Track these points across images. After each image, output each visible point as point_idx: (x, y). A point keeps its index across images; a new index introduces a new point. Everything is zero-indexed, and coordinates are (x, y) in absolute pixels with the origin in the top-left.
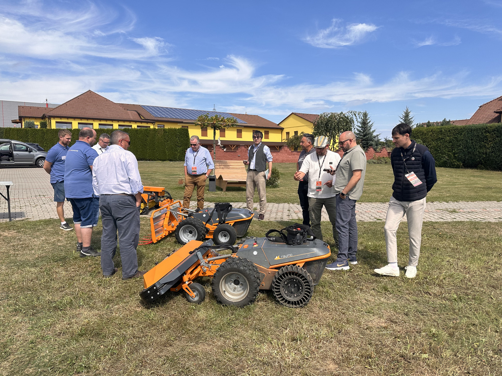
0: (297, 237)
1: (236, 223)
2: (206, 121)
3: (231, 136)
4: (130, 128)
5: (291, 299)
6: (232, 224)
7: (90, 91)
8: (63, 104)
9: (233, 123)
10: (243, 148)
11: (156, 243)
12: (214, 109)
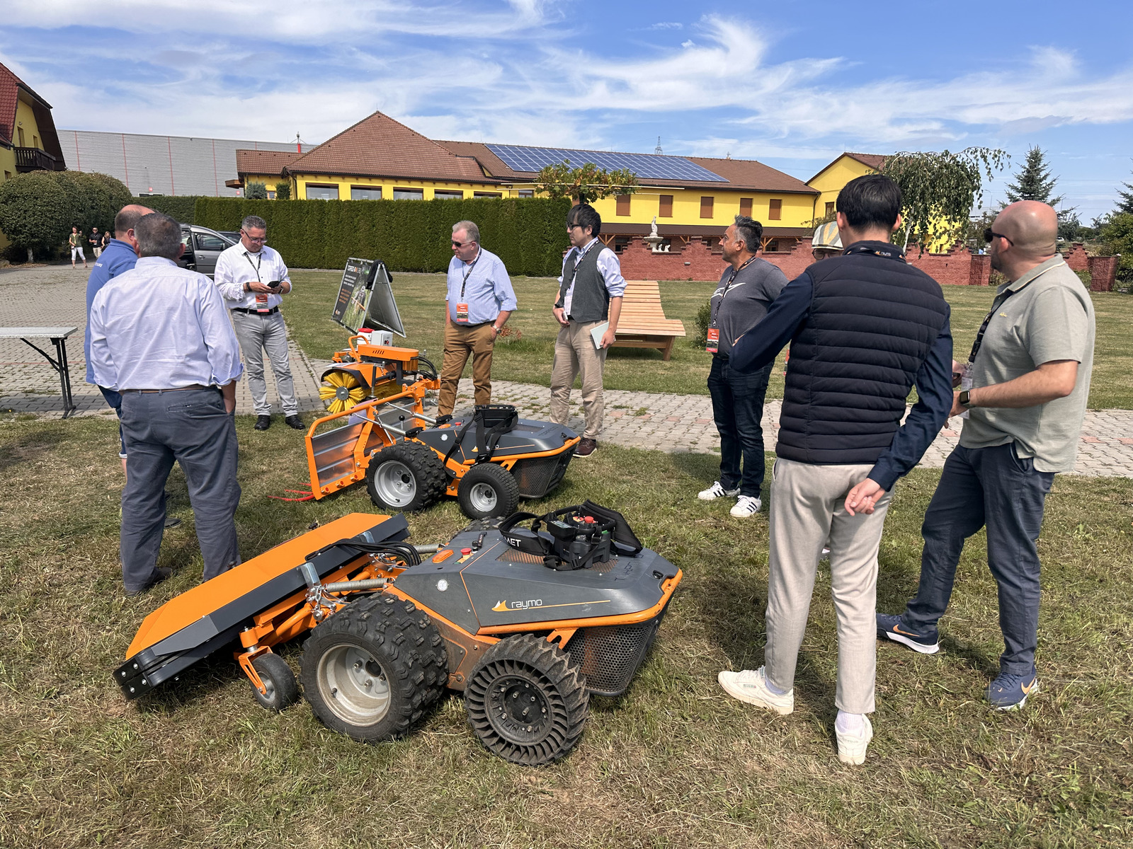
0: (576, 547)
1: (519, 463)
2: (557, 181)
3: (686, 213)
4: (458, 197)
5: (515, 737)
6: (511, 464)
7: (378, 112)
8: (323, 145)
9: (625, 184)
10: (699, 245)
11: (320, 501)
12: (659, 149)
